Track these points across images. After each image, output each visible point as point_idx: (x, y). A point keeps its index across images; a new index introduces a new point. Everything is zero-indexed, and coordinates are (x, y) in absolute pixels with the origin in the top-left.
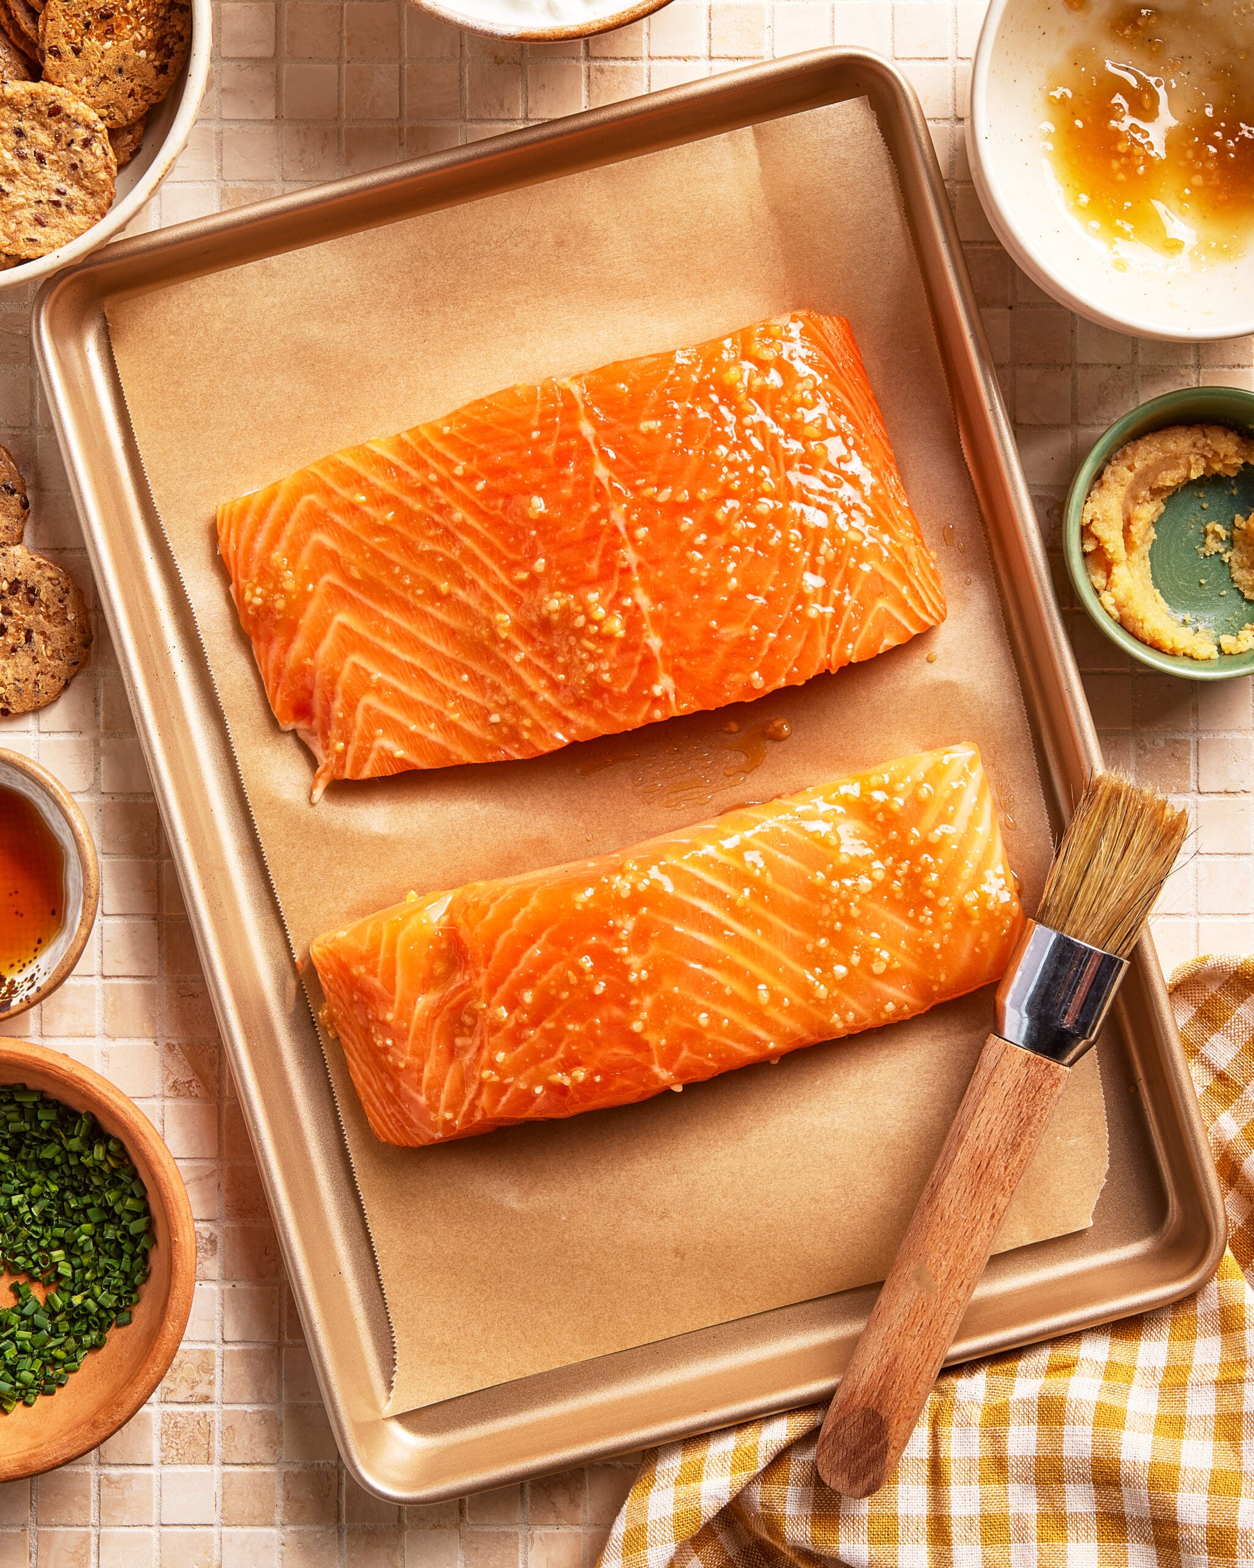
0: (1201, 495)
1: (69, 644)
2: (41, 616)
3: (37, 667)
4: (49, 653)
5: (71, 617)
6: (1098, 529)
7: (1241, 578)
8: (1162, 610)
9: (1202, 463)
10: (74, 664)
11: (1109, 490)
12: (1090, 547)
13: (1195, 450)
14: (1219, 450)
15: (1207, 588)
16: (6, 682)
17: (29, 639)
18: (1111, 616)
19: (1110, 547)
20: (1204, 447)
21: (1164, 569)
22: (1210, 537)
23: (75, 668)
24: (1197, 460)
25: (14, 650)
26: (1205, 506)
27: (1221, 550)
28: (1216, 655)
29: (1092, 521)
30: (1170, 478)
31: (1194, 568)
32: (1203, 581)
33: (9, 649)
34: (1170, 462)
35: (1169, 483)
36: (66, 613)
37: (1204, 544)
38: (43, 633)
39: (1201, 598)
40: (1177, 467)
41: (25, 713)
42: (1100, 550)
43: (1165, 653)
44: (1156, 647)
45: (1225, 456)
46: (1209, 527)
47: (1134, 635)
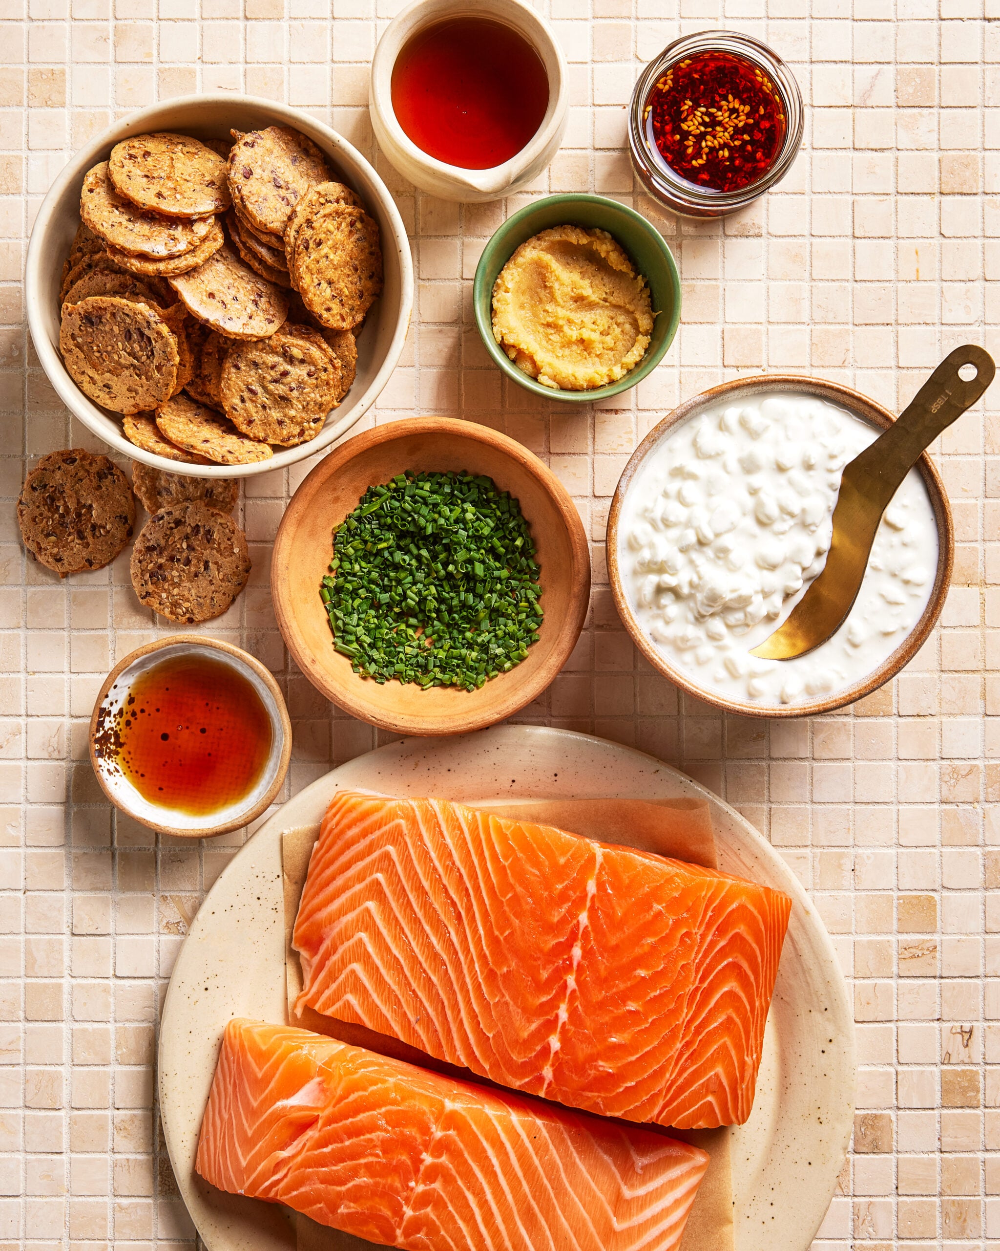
1: (235, 570)
2: (215, 551)
3: (213, 587)
4: (221, 577)
5: (236, 550)
10: (239, 584)
16: (191, 599)
17: (206, 567)
23: (239, 588)
25: (196, 575)
33: (192, 575)
36: (232, 548)
38: (216, 563)
41: (205, 621)
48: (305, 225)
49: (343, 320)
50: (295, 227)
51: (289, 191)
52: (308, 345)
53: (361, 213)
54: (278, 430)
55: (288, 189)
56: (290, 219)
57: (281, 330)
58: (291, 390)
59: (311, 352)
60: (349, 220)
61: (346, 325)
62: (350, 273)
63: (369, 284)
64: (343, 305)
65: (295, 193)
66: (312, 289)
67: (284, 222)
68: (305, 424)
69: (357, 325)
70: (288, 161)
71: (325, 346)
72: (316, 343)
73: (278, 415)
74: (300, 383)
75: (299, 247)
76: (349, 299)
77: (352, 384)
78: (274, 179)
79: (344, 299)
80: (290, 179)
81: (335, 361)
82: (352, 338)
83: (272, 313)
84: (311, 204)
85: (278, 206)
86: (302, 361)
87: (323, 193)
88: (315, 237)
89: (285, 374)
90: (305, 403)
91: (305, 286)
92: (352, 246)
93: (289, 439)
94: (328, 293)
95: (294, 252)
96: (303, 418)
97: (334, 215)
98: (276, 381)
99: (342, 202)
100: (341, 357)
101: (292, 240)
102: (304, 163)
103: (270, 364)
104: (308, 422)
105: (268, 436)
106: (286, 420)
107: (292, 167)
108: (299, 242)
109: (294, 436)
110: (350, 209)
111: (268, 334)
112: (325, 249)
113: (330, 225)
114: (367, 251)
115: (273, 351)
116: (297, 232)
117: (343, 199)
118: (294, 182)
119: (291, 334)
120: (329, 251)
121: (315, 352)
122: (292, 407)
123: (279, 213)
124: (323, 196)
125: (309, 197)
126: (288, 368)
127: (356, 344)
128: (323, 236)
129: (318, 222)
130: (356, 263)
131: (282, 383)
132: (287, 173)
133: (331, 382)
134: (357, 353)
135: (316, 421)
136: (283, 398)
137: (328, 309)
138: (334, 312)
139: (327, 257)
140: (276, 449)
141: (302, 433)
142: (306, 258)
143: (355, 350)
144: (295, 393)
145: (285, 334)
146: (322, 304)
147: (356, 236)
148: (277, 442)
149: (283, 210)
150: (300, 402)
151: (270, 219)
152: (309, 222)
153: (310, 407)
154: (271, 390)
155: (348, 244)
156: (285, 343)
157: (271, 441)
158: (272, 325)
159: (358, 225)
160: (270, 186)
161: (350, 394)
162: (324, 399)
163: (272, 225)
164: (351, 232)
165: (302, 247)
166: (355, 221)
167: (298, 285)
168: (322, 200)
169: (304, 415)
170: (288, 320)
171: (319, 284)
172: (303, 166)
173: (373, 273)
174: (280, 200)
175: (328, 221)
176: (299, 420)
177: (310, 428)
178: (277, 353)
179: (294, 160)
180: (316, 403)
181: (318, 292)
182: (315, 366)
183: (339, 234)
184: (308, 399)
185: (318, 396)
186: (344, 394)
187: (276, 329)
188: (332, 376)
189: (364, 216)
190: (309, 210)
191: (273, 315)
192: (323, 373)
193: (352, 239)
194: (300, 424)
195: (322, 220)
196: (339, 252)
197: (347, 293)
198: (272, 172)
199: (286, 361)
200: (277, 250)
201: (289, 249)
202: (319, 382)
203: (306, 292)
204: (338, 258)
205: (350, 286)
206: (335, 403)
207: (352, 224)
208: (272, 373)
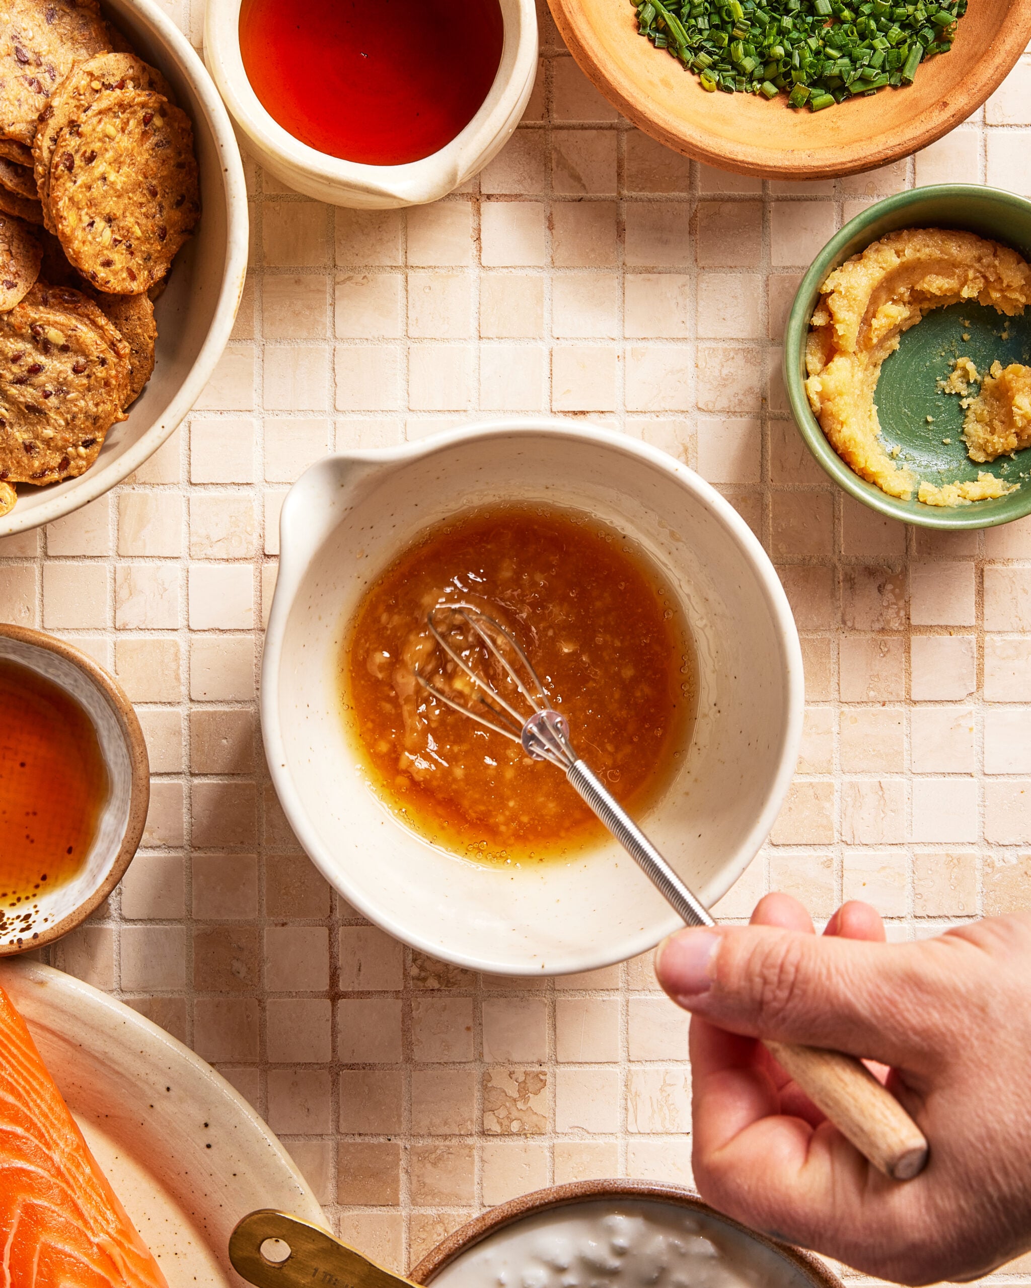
0: (967, 323)
6: (835, 303)
7: (972, 431)
8: (872, 430)
9: (980, 284)
11: (865, 267)
12: (819, 320)
13: (977, 265)
14: (1003, 276)
15: (931, 428)
18: (811, 405)
19: (840, 329)
20: (988, 266)
21: (892, 387)
22: (958, 373)
24: (976, 278)
26: (966, 337)
27: (964, 393)
28: (908, 497)
29: (832, 292)
30: (936, 284)
31: (926, 401)
32: (930, 419)
34: (946, 267)
35: (934, 290)
37: (946, 378)
39: (920, 437)
40: (950, 276)
42: (829, 330)
43: (853, 471)
44: (845, 458)
45: (1009, 286)
46: (961, 361)
47: (827, 437)
48: (66, 130)
49: (133, 277)
50: (50, 132)
51: (42, 68)
52: (74, 322)
53: (162, 103)
54: (25, 460)
55: (39, 65)
56: (42, 119)
57: (30, 298)
58: (47, 395)
59: (79, 333)
60: (141, 114)
61: (136, 286)
62: (143, 200)
63: (176, 215)
64: (132, 253)
65: (51, 70)
66: (79, 234)
67: (33, 121)
68: (71, 450)
69: (156, 284)
70: (40, 17)
71: (102, 321)
72: (87, 316)
73: (25, 436)
74: (61, 384)
75: (57, 167)
76: (143, 243)
77: (148, 379)
78: (17, 49)
79: (134, 243)
80: (44, 49)
81: (120, 345)
82: (147, 305)
83: (13, 269)
84: (77, 93)
85: (23, 94)
86: (64, 349)
87: (97, 73)
88: (83, 149)
89: (36, 369)
90: (69, 417)
91: (68, 231)
92: (146, 156)
93: (43, 474)
94: (107, 236)
95: (48, 175)
96: (66, 440)
97: (116, 109)
98: (20, 381)
99: (130, 85)
100: (130, 337)
101: (46, 154)
102: (66, 19)
103: (10, 355)
104: (75, 446)
105: (9, 469)
106: (39, 443)
107: (46, 27)
108: (57, 159)
109: (52, 470)
110: (142, 97)
111: (7, 307)
112: (100, 166)
113: (110, 126)
114: (172, 162)
115: (15, 333)
116: (54, 140)
117: (132, 79)
118: (49, 52)
119: (45, 303)
120: (109, 169)
121: (87, 334)
122: (48, 423)
123: (25, 107)
124: (97, 79)
125: (74, 81)
126: (42, 359)
127: (155, 314)
128: (97, 146)
129: (88, 126)
130: (154, 182)
131: (32, 385)
132: (39, 39)
133: (114, 382)
134: (157, 329)
135: (87, 444)
136: (33, 409)
137: (107, 264)
138: (118, 266)
139: (105, 179)
140: (22, 489)
141: (65, 464)
142: (69, 184)
143: (152, 324)
144: (53, 401)
145: (34, 304)
146: (97, 255)
147: (153, 140)
148: (24, 479)
149: (31, 101)
150: (61, 414)
151: (9, 118)
152: (73, 126)
153: (78, 422)
154: (13, 396)
155: (140, 154)
156: (36, 320)
157: (14, 477)
158: (13, 291)
159: (158, 121)
160: (10, 61)
161: (146, 395)
162: (100, 409)
163: (12, 129)
164: (144, 134)
165: (61, 167)
166: (152, 116)
167: (55, 226)
168: (96, 85)
169: (68, 435)
170: (39, 280)
171: (91, 224)
172: (66, 24)
173: (183, 197)
174: (27, 85)
175: (105, 119)
176: (60, 443)
177: (79, 456)
178: (22, 337)
179: (50, 16)
180: (87, 416)
181: (90, 238)
182: (86, 356)
183: (126, 138)
184: (75, 409)
185: (91, 403)
186: (136, 396)
187: (20, 297)
188: (113, 372)
189: (166, 107)
190: (74, 102)
191: (17, 274)
192: (100, 368)
193: (147, 145)
194: (61, 449)
195: (95, 120)
196: (125, 169)
197: (138, 232)
198: (14, 38)
199: (37, 349)
200: (22, 166)
201: (40, 169)
202: (92, 381)
203: (69, 240)
204: (124, 179)
205: (143, 221)
206: (120, 415)
207: (147, 121)
208: (15, 369)
